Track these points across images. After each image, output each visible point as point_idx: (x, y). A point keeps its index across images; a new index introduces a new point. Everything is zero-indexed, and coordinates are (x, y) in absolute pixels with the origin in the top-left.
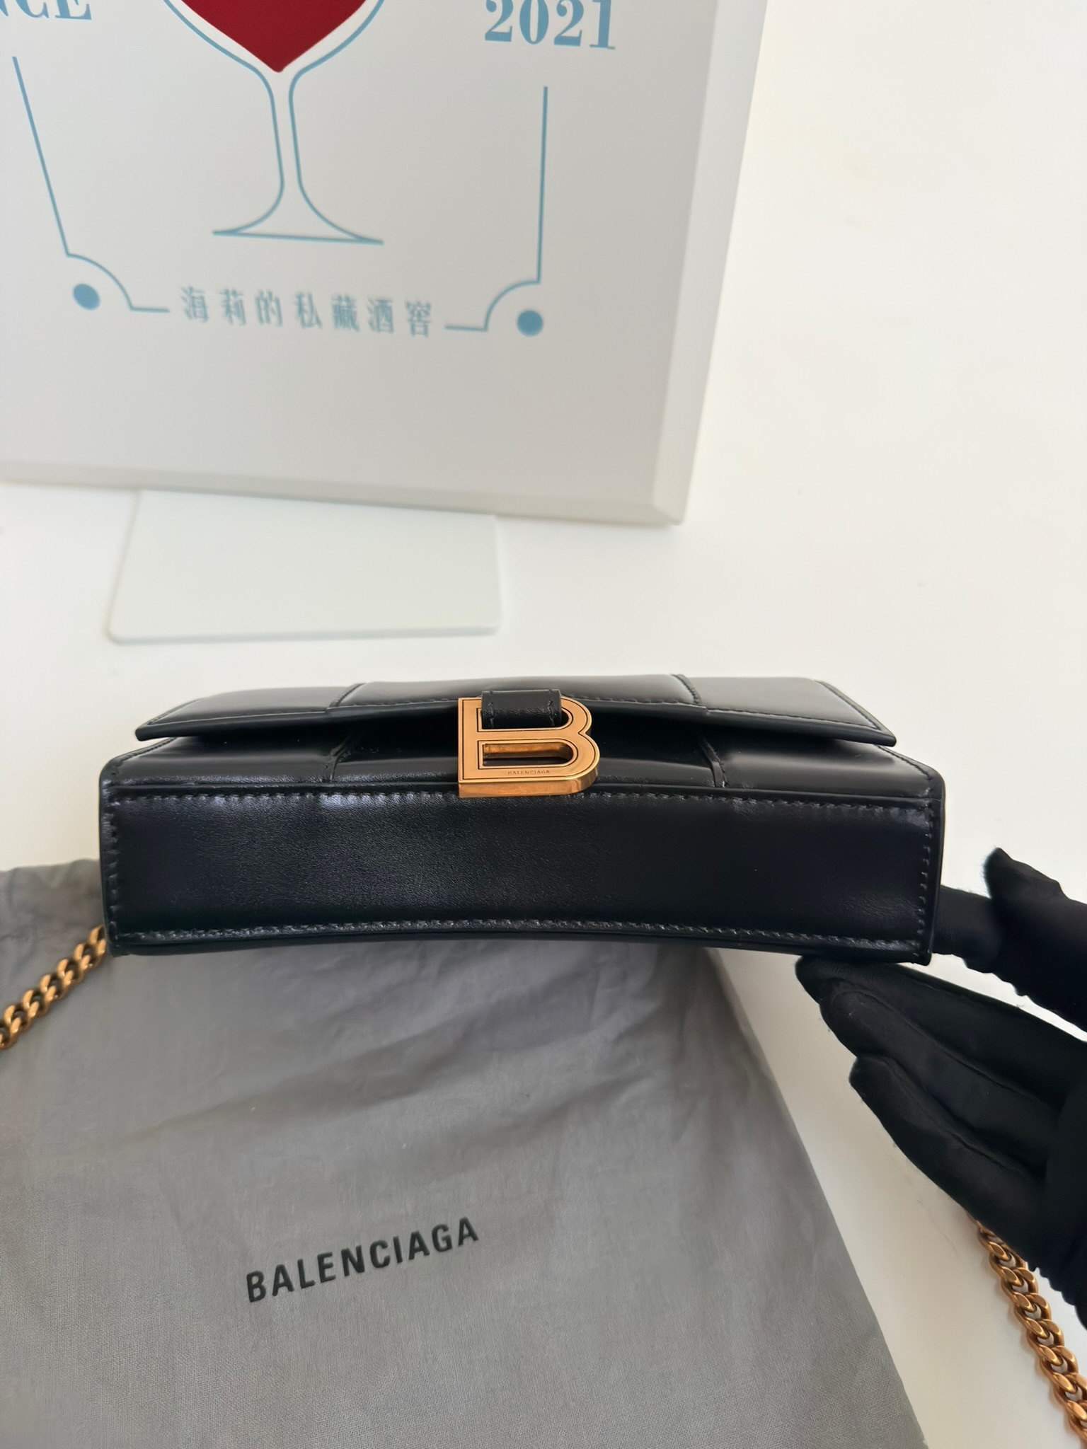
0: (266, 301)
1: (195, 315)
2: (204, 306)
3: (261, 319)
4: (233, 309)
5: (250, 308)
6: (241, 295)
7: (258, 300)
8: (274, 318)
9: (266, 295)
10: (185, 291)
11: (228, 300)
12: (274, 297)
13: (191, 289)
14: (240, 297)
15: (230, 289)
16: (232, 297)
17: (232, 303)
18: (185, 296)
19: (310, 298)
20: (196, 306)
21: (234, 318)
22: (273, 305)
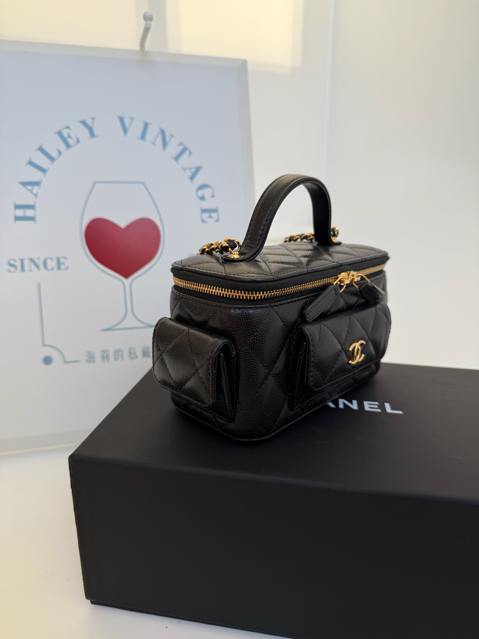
0: (118, 352)
1: (90, 361)
2: (94, 357)
3: (116, 359)
4: (105, 357)
5: (112, 356)
7: (115, 352)
8: (120, 358)
9: (118, 350)
10: (87, 353)
11: (104, 355)
12: (121, 350)
13: (90, 352)
14: (108, 352)
15: (105, 350)
16: (105, 353)
19: (134, 349)
20: (91, 358)
21: (106, 360)
22: (120, 353)
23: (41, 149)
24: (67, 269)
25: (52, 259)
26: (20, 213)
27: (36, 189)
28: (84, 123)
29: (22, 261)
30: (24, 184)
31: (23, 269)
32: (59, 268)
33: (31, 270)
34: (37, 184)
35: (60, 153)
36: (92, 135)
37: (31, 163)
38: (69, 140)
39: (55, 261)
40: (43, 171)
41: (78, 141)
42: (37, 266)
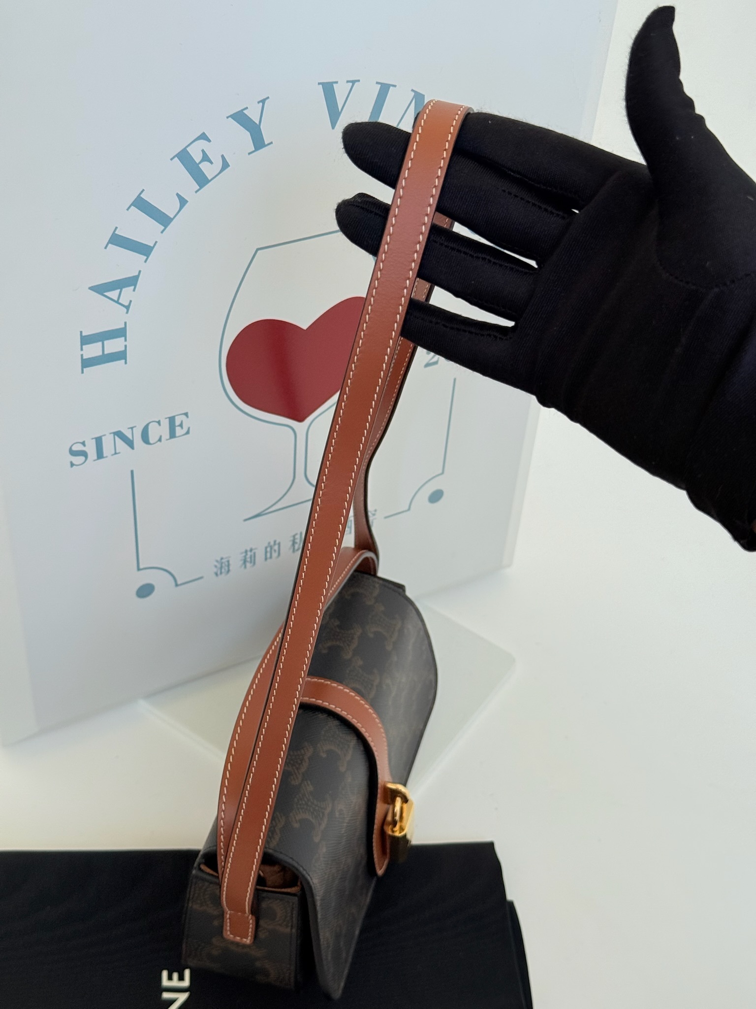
0: (271, 548)
1: (221, 573)
2: (229, 565)
3: (266, 559)
4: (249, 560)
5: (260, 555)
6: (256, 549)
7: (266, 548)
8: (275, 555)
9: (272, 543)
10: (217, 561)
11: (247, 554)
12: (277, 542)
13: (221, 559)
14: (253, 551)
15: (249, 549)
16: (249, 553)
17: (248, 556)
18: (216, 564)
20: (223, 567)
21: (248, 565)
22: (276, 547)
23: (141, 204)
24: (188, 433)
25: (159, 422)
26: (93, 350)
27: (127, 294)
28: (240, 118)
29: (99, 441)
30: (101, 289)
31: (100, 455)
32: (173, 435)
33: (116, 453)
34: (132, 281)
35: (183, 202)
36: (259, 143)
37: (117, 240)
38: (205, 167)
39: (165, 424)
40: (145, 250)
41: (225, 165)
42: (130, 443)
